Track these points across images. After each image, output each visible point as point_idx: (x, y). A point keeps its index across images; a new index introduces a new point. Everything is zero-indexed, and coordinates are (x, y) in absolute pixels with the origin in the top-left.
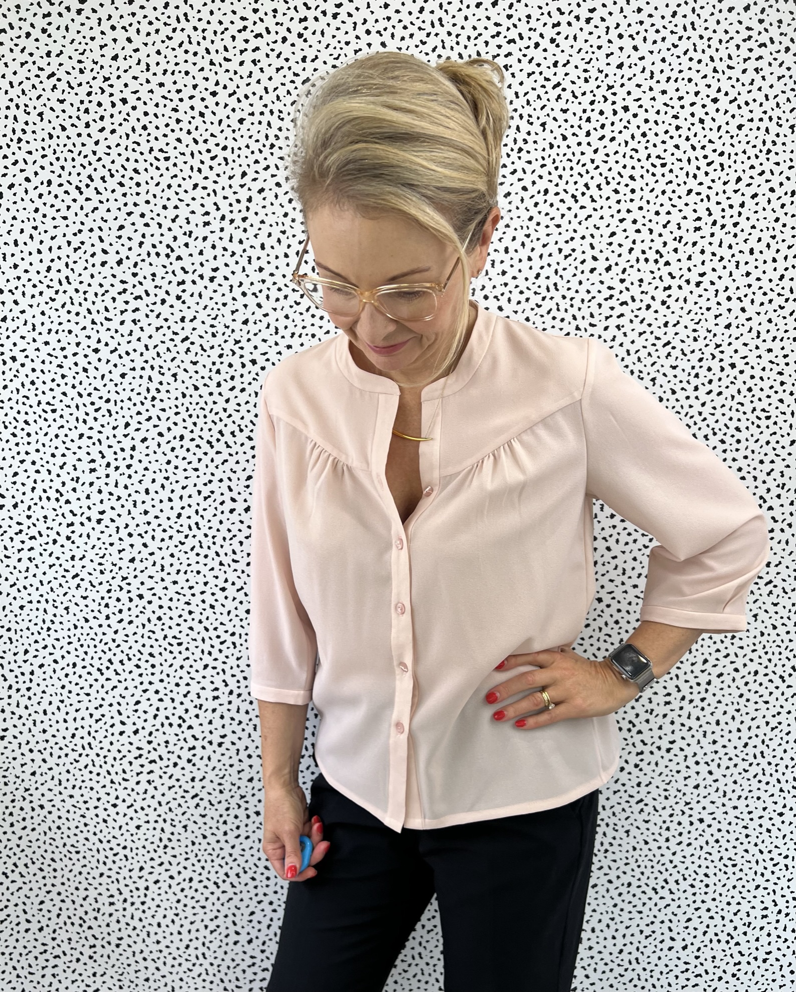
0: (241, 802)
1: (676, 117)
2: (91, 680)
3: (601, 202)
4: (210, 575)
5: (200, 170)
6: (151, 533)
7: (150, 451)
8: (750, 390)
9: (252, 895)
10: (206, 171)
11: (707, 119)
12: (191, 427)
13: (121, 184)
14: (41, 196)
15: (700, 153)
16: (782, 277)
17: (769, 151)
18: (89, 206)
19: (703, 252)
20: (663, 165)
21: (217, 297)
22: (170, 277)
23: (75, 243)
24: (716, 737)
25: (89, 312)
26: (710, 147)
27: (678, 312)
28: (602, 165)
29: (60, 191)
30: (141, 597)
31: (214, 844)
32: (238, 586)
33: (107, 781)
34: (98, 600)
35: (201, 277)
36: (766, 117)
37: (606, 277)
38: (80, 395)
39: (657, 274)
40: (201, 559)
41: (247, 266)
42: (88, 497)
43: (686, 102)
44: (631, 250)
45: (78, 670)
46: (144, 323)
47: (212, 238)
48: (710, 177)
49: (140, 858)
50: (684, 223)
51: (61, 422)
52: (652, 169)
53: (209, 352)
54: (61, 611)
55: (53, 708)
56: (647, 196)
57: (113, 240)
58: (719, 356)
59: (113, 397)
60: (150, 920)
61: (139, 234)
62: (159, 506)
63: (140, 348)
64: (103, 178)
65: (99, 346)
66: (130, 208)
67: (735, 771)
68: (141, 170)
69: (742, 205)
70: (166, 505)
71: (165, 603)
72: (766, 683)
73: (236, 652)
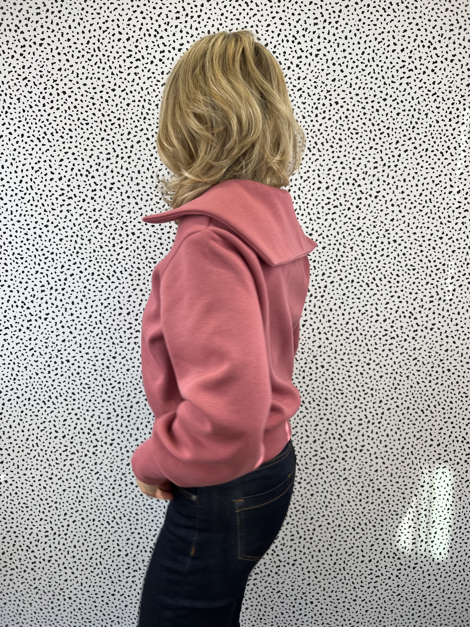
0: (123, 477)
1: (364, 108)
2: (39, 407)
3: (323, 152)
4: (107, 350)
5: (105, 131)
6: (74, 326)
7: (75, 281)
8: (404, 254)
9: (128, 529)
10: (108, 131)
11: (381, 110)
12: (98, 268)
13: (62, 137)
14: (17, 142)
15: (376, 128)
16: (421, 195)
17: (414, 127)
18: (44, 149)
19: (378, 180)
20: (357, 133)
21: (114, 198)
22: (88, 187)
23: (36, 168)
24: (387, 443)
25: (43, 205)
26: (382, 125)
27: (365, 212)
28: (324, 132)
29: (28, 140)
30: (68, 361)
31: (107, 501)
32: (122, 356)
33: (47, 465)
34: (44, 363)
35: (105, 187)
36: (412, 109)
37: (326, 192)
38: (37, 250)
39: (354, 191)
40: (102, 341)
41: (130, 182)
42: (40, 306)
43: (369, 100)
44: (340, 178)
45: (32, 402)
46: (73, 212)
47: (111, 167)
48: (383, 140)
49: (65, 508)
50: (368, 164)
51: (25, 264)
52: (351, 136)
53: (109, 228)
54: (22, 368)
55: (16, 424)
56: (349, 149)
57: (57, 167)
58: (387, 236)
59: (55, 251)
60: (70, 544)
61: (71, 164)
62: (79, 311)
63: (71, 225)
64: (52, 134)
65: (48, 224)
66: (67, 150)
67: (397, 462)
68: (73, 130)
69: (399, 156)
70: (84, 310)
71: (82, 365)
72: (414, 414)
73: (121, 393)
